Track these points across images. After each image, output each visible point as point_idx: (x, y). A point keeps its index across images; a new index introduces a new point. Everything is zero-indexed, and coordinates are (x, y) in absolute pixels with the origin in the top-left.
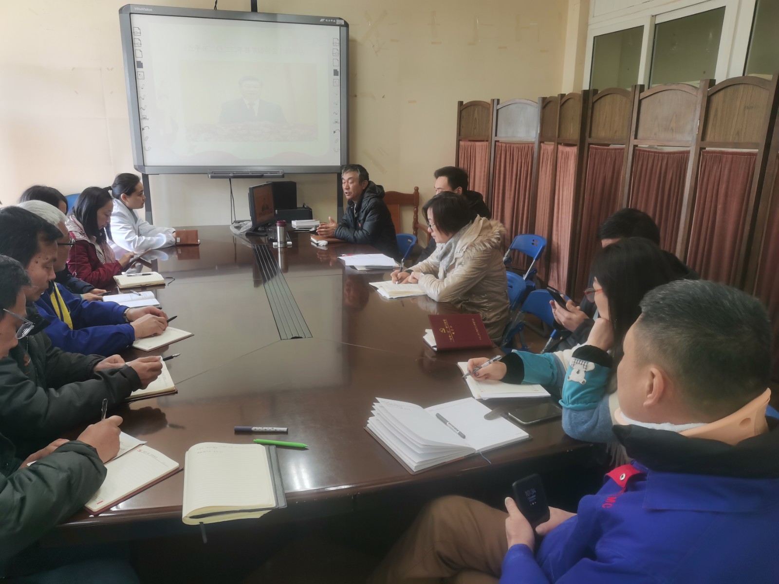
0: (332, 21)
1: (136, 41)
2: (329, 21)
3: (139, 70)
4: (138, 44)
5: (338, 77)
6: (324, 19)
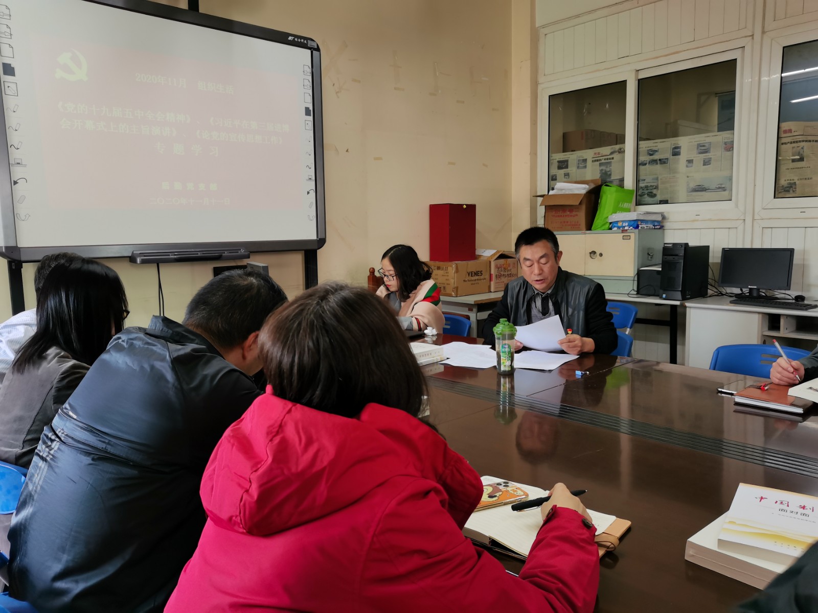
0: (302, 40)
1: (3, 29)
2: (299, 40)
3: (8, 78)
4: (7, 34)
5: (311, 118)
6: (293, 38)
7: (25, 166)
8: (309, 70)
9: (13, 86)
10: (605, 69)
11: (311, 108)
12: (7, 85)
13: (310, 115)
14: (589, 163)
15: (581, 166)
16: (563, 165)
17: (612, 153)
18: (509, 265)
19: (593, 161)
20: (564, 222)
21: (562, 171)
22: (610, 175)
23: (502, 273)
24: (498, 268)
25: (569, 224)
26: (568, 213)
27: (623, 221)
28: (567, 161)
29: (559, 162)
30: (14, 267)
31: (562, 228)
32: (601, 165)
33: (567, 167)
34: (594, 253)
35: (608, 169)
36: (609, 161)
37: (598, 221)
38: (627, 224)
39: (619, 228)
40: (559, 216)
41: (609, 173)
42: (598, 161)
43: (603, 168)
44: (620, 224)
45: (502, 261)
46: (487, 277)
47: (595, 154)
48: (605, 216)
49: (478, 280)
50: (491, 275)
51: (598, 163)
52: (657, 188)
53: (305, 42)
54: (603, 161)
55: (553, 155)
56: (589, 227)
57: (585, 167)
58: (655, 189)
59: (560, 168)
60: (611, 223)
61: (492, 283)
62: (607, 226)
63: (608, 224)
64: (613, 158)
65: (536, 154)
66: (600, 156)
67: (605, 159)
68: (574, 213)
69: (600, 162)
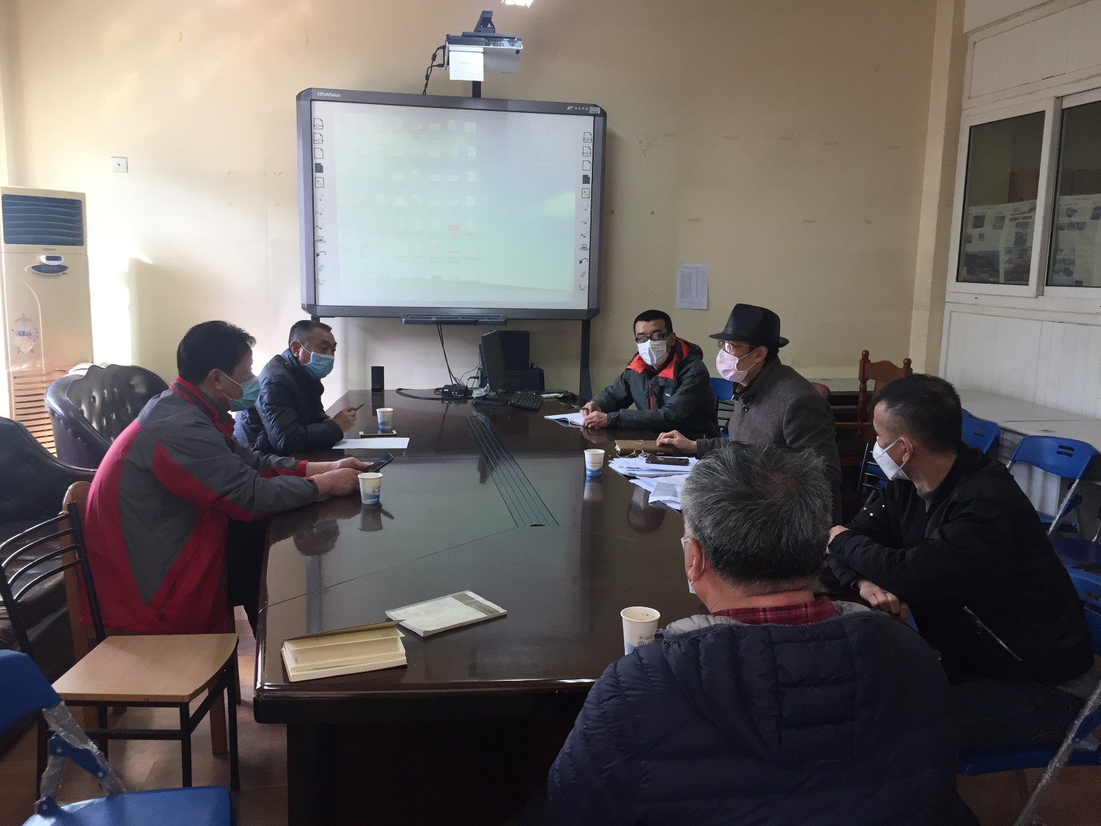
0: (583, 108)
1: (317, 137)
2: (579, 108)
3: (318, 175)
4: (319, 141)
5: (588, 186)
6: (573, 107)
7: (325, 242)
8: (590, 137)
9: (321, 180)
10: (1029, 93)
11: (590, 176)
12: (317, 179)
13: (589, 183)
14: (1007, 219)
15: (998, 225)
16: (979, 222)
17: (1030, 210)
19: (1010, 220)
21: (978, 231)
28: (983, 217)
29: (975, 218)
32: (1018, 225)
33: (982, 226)
36: (1026, 221)
41: (1024, 238)
43: (1019, 230)
52: (1073, 262)
53: (587, 109)
54: (1021, 221)
55: (968, 208)
57: (1001, 227)
58: (1071, 264)
59: (976, 226)
65: (949, 206)
66: (1018, 213)
67: (1023, 218)
69: (1017, 221)
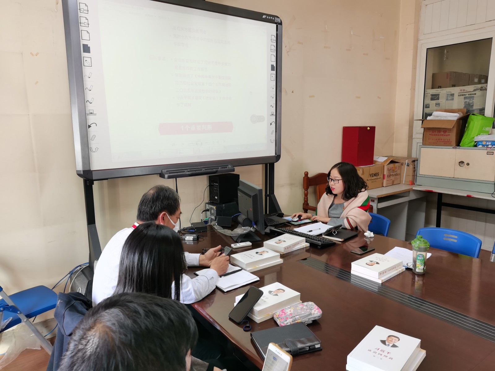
0: (272, 18)
1: (83, 20)
2: (270, 18)
3: (86, 54)
4: (85, 24)
5: (274, 72)
6: (266, 16)
7: (95, 115)
8: (275, 39)
9: (89, 60)
10: (474, 30)
11: (275, 65)
12: (85, 59)
13: (274, 70)
14: (456, 96)
15: (449, 98)
16: (435, 97)
17: (475, 90)
18: (396, 168)
19: (459, 96)
20: (439, 139)
21: (434, 102)
22: (473, 106)
23: (391, 174)
24: (389, 170)
25: (443, 140)
26: (442, 133)
27: (487, 141)
28: (438, 95)
29: (432, 95)
30: (88, 184)
31: (437, 143)
32: (465, 98)
33: (438, 99)
34: (462, 162)
35: (471, 102)
36: (472, 96)
37: (465, 139)
38: (490, 143)
39: (483, 146)
40: (435, 135)
41: (471, 104)
42: (463, 95)
43: (467, 100)
44: (484, 143)
45: (392, 165)
46: (382, 177)
47: (461, 90)
48: (472, 136)
49: (376, 179)
50: (384, 175)
51: (463, 97)
53: (273, 19)
54: (467, 96)
55: (427, 90)
56: (458, 144)
57: (453, 99)
59: (432, 99)
60: (476, 142)
61: (385, 181)
62: (473, 144)
63: (474, 142)
64: (475, 94)
65: (414, 89)
66: (464, 92)
67: (469, 94)
68: (447, 133)
69: (465, 96)
